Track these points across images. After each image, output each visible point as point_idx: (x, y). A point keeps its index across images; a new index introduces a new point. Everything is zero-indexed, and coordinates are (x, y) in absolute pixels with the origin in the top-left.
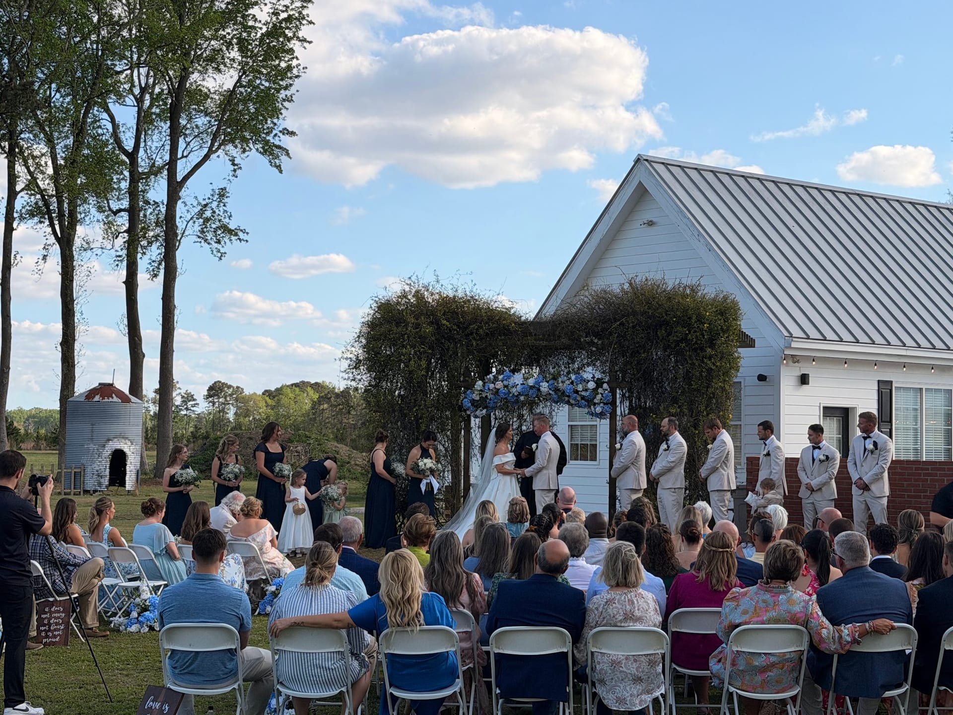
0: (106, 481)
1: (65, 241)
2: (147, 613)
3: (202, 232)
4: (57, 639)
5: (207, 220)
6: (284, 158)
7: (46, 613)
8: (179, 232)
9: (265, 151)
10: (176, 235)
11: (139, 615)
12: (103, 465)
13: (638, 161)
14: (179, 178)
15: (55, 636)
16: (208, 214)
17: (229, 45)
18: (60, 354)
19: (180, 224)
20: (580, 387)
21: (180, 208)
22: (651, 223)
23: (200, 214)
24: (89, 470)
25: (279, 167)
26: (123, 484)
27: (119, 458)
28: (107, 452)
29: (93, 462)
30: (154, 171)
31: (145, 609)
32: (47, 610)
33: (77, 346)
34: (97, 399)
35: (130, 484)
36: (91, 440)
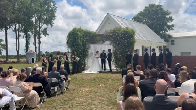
0: (31, 62)
10: (40, 34)
12: (30, 60)
13: (108, 14)
14: (40, 27)
19: (41, 32)
22: (109, 23)
26: (34, 62)
27: (33, 60)
28: (32, 58)
30: (37, 26)
34: (30, 52)
35: (35, 62)
36: (29, 57)
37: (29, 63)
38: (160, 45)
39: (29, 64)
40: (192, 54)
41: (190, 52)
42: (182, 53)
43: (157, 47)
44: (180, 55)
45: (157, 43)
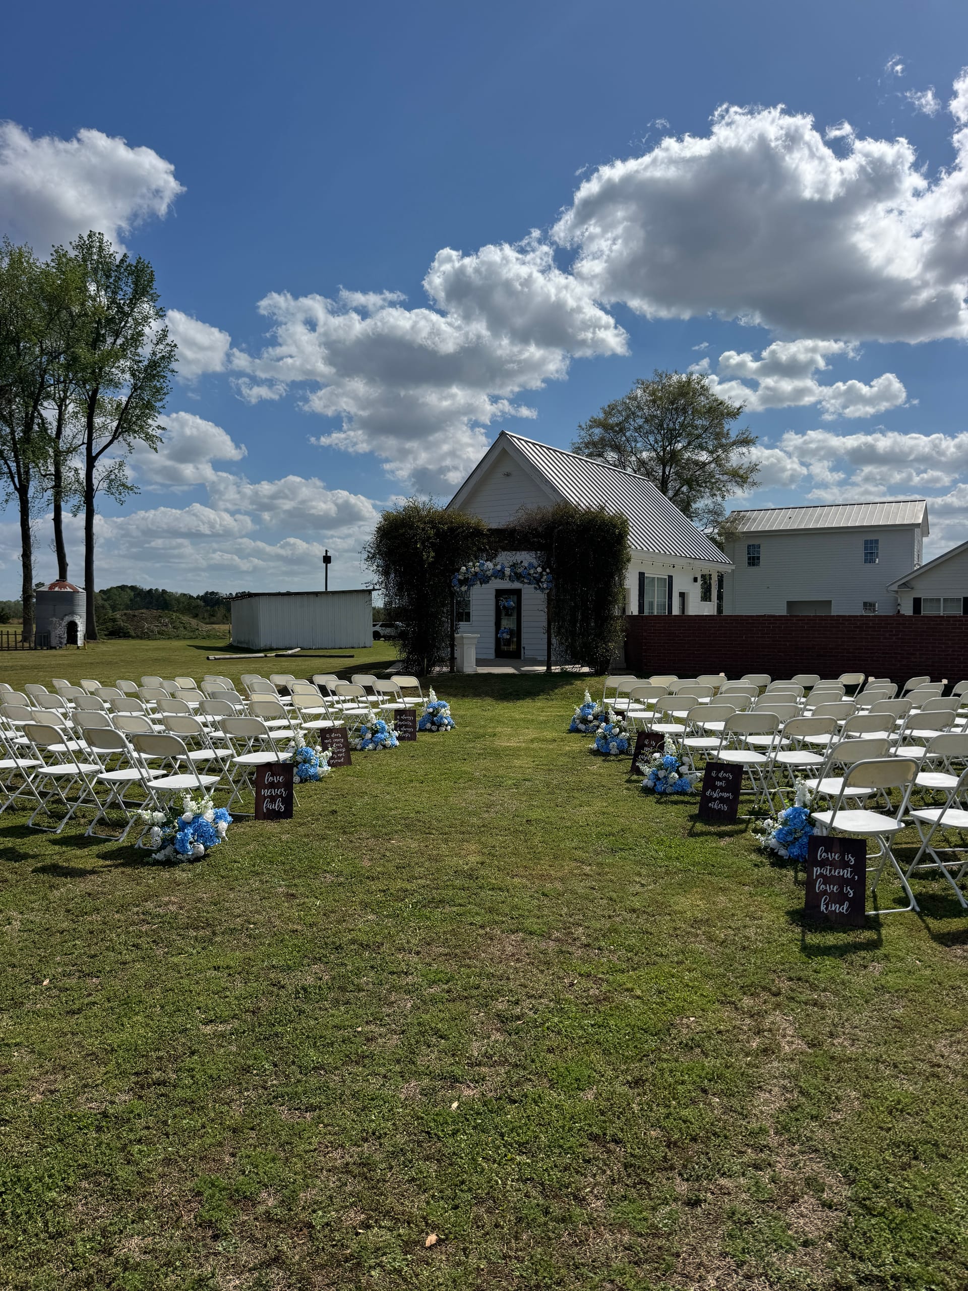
0: (65, 641)
1: (22, 490)
2: (379, 735)
3: (109, 488)
4: (342, 760)
5: (111, 481)
6: (159, 443)
7: (327, 739)
8: (95, 487)
9: (147, 439)
10: (93, 490)
11: (373, 736)
12: (60, 631)
14: (94, 455)
15: (340, 758)
16: (113, 477)
17: (123, 372)
18: (21, 563)
19: (95, 482)
20: (532, 572)
21: (95, 473)
22: (508, 475)
23: (108, 477)
24: (53, 635)
25: (155, 449)
26: (75, 642)
27: (72, 627)
28: (64, 623)
29: (55, 629)
30: (71, 450)
31: (377, 732)
32: (328, 736)
33: (33, 558)
34: (57, 589)
35: (80, 642)
36: (54, 615)
37: (52, 648)
38: (706, 572)
39: (53, 652)
40: (835, 611)
41: (829, 603)
42: (790, 604)
43: (695, 580)
44: (783, 612)
45: (697, 562)
